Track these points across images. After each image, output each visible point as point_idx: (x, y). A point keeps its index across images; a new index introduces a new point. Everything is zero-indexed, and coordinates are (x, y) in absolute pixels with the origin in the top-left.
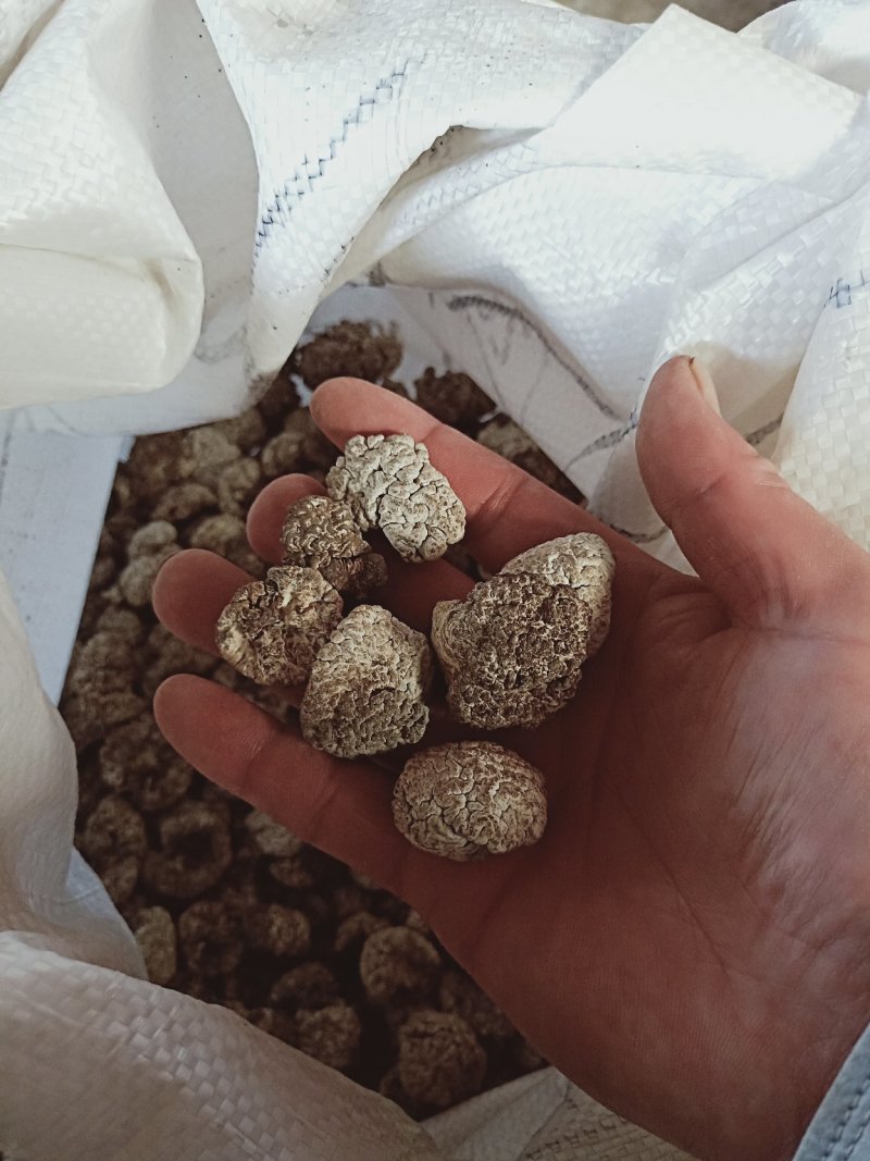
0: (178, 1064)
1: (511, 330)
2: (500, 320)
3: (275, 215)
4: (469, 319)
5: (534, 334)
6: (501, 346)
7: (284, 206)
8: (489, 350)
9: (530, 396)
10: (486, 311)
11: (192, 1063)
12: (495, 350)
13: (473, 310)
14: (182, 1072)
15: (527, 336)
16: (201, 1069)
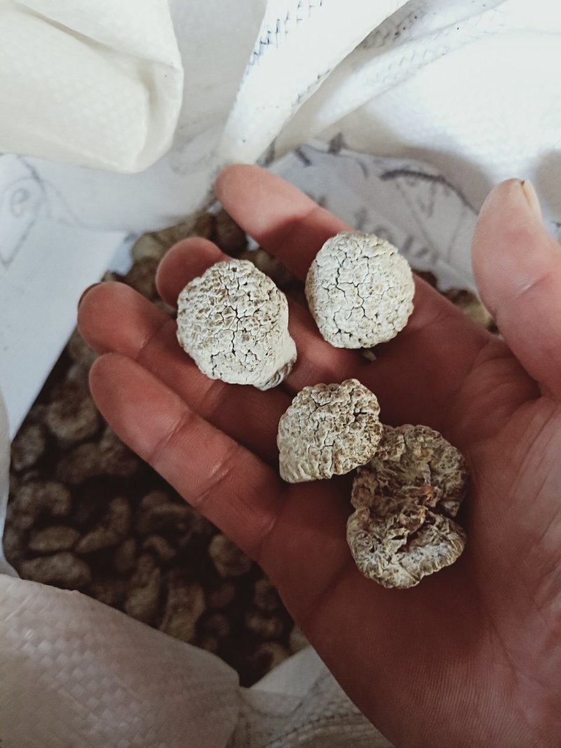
0: (25, 642)
1: (433, 192)
2: (424, 185)
3: (273, 37)
4: (398, 186)
5: (453, 194)
6: (427, 203)
7: (282, 30)
8: (417, 208)
9: (453, 239)
10: (412, 179)
11: (37, 641)
12: (423, 207)
13: (401, 180)
14: (28, 648)
15: (447, 194)
16: (44, 646)
